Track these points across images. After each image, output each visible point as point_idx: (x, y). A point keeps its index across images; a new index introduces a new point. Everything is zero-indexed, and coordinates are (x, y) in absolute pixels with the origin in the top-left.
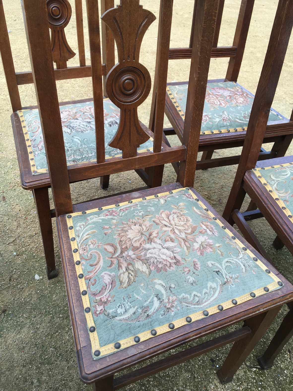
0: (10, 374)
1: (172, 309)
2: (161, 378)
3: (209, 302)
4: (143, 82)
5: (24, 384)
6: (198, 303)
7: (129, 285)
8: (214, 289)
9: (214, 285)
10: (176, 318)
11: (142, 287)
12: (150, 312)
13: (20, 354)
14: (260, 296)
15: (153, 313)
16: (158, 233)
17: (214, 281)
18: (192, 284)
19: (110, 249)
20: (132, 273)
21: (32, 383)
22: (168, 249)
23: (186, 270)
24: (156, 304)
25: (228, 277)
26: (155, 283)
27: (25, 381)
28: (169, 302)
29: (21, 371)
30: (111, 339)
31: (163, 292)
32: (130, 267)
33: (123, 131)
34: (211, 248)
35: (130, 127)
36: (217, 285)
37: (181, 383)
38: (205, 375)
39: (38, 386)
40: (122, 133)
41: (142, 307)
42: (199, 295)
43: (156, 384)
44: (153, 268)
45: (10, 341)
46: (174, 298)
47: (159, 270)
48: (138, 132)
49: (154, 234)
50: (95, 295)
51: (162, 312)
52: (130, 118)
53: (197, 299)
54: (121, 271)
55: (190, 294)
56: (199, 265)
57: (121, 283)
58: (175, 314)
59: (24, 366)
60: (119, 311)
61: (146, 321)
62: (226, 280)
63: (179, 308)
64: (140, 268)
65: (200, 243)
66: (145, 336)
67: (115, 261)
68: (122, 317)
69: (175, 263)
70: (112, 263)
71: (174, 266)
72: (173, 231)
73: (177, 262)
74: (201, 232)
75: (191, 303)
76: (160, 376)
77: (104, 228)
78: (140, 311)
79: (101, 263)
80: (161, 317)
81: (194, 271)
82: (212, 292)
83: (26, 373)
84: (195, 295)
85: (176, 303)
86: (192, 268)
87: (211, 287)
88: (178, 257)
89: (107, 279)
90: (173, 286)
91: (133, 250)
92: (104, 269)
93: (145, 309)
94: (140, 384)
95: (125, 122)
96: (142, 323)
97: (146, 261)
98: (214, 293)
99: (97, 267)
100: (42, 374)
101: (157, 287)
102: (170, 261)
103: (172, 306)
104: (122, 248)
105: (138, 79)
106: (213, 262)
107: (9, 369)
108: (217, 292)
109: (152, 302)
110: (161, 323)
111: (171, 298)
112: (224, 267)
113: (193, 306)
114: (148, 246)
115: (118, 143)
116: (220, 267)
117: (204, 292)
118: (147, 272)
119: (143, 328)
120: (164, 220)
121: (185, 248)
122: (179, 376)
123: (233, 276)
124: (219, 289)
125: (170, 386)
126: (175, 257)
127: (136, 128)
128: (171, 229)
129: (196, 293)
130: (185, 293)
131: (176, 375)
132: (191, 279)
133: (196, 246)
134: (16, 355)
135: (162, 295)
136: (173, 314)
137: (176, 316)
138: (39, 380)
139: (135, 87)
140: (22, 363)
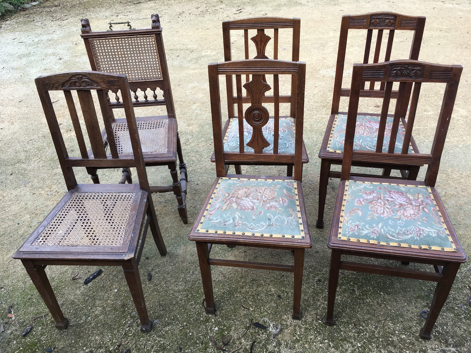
0: (181, 264)
1: (238, 226)
2: (258, 299)
3: (258, 230)
4: (265, 116)
5: (186, 271)
6: (252, 229)
7: (224, 210)
8: (263, 226)
9: (264, 224)
10: (238, 231)
11: (229, 213)
12: (226, 224)
13: (190, 257)
14: (287, 238)
15: (228, 224)
16: (253, 195)
17: (265, 222)
18: (253, 220)
19: (227, 195)
20: (229, 207)
21: (189, 272)
22: (252, 202)
23: (255, 213)
24: (231, 221)
25: (273, 223)
26: (236, 214)
27: (187, 270)
28: (237, 223)
29: (187, 265)
30: (206, 228)
31: (237, 218)
32: (230, 205)
33: (254, 138)
34: (275, 209)
35: (258, 137)
36: (265, 225)
37: (267, 307)
38: (285, 310)
39: (192, 275)
40: (253, 139)
41: (224, 220)
42: (254, 225)
43: (252, 300)
44: (239, 208)
45: (188, 249)
46: (241, 222)
47: (241, 209)
48: (262, 140)
49: (251, 195)
50: (210, 211)
51: (232, 226)
52: (258, 133)
53: (252, 227)
54: (225, 205)
55: (250, 224)
56: (262, 214)
57: (222, 209)
58: (238, 229)
59: (189, 263)
60: (214, 218)
61: (223, 227)
62: (271, 224)
63: (241, 227)
64: (234, 206)
65: (271, 205)
66: (220, 232)
67: (225, 200)
68: (214, 221)
69: (251, 209)
70: (224, 201)
71: (250, 210)
72: (262, 196)
73: (253, 209)
74: (276, 201)
75: (248, 227)
76: (257, 298)
77: (231, 186)
78: (222, 221)
79: (219, 200)
80: (231, 227)
81: (258, 215)
82: (261, 227)
83: (189, 266)
84: (251, 225)
85: (240, 224)
86: (258, 214)
87: (262, 224)
88: (255, 207)
89: (218, 206)
90: (243, 217)
91: (236, 198)
92: (219, 202)
93: (225, 222)
94: (243, 297)
95: (255, 134)
96: (221, 226)
97: (238, 204)
98: (262, 227)
99: (217, 201)
100: (196, 270)
101: (236, 215)
102: (250, 207)
103: (238, 225)
104: (232, 196)
105: (262, 114)
106: (270, 215)
107: (182, 262)
108: (264, 228)
109: (230, 220)
110: (230, 230)
111: (239, 221)
112: (275, 218)
113: (248, 229)
114: (244, 198)
115: (251, 145)
116: (273, 218)
117: (257, 225)
118: (235, 209)
119: (221, 228)
120: (262, 190)
121: (261, 204)
122: (269, 303)
123: (277, 224)
124: (265, 227)
125: (260, 305)
126: (253, 207)
127: (261, 138)
128: (262, 195)
129: (253, 224)
130: (247, 222)
131: (267, 302)
132: (254, 218)
133: (268, 205)
134: (188, 257)
135: (236, 219)
136: (237, 228)
137: (238, 230)
138: (193, 272)
139: (260, 117)
140: (189, 261)
